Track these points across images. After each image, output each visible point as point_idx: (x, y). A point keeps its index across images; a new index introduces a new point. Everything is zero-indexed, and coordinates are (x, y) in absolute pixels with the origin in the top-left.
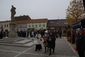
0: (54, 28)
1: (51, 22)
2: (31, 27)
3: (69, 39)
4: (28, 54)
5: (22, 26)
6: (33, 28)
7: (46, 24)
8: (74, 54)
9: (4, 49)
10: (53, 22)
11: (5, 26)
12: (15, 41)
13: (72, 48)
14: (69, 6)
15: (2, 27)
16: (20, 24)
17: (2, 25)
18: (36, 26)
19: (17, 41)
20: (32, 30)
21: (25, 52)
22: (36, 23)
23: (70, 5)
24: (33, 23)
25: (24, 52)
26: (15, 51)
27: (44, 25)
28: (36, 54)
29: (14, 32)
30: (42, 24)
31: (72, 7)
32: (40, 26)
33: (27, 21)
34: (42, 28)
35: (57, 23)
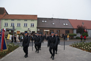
1: (43, 21)
6: (12, 28)
7: (35, 23)
10: (45, 21)
18: (19, 25)
20: (10, 31)
22: (18, 20)
24: (13, 20)
32: (25, 26)
33: (2, 16)
34: (29, 29)
35: (53, 24)
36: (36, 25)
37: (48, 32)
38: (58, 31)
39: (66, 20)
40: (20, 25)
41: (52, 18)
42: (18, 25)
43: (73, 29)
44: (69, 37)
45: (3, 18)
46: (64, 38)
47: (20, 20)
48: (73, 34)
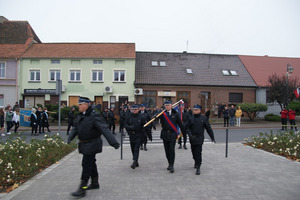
0: (174, 94)
1: (154, 63)
6: (53, 86)
7: (129, 68)
10: (163, 64)
18: (75, 77)
20: (48, 98)
22: (73, 59)
24: (55, 60)
32: (94, 78)
34: (108, 89)
35: (189, 71)
36: (130, 77)
37: (170, 98)
38: (204, 97)
39: (232, 59)
40: (78, 78)
41: (185, 52)
42: (72, 78)
43: (256, 89)
44: (242, 116)
45: (25, 56)
46: (226, 119)
47: (78, 59)
48: (254, 105)
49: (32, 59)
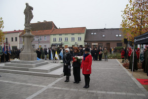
0: (97, 44)
1: (92, 34)
2: (58, 42)
3: (125, 63)
4: (58, 90)
5: (41, 39)
6: (60, 43)
7: (83, 36)
8: (139, 90)
9: (15, 80)
10: (95, 34)
11: (12, 41)
12: (32, 67)
13: (134, 79)
14: (127, 5)
15: (7, 42)
16: (38, 35)
17: (7, 39)
18: (67, 39)
19: (37, 66)
20: (59, 46)
21: (53, 86)
22: (66, 34)
23: (130, 3)
24: (60, 35)
25: (50, 86)
26: (35, 84)
27: (80, 39)
28: (72, 90)
29: (30, 49)
30: (76, 36)
31: (132, 6)
32: (72, 40)
33: (51, 31)
34: (76, 43)
35: (104, 36)
36: (83, 39)
42: (65, 40)
45: (52, 34)
49: (54, 35)
